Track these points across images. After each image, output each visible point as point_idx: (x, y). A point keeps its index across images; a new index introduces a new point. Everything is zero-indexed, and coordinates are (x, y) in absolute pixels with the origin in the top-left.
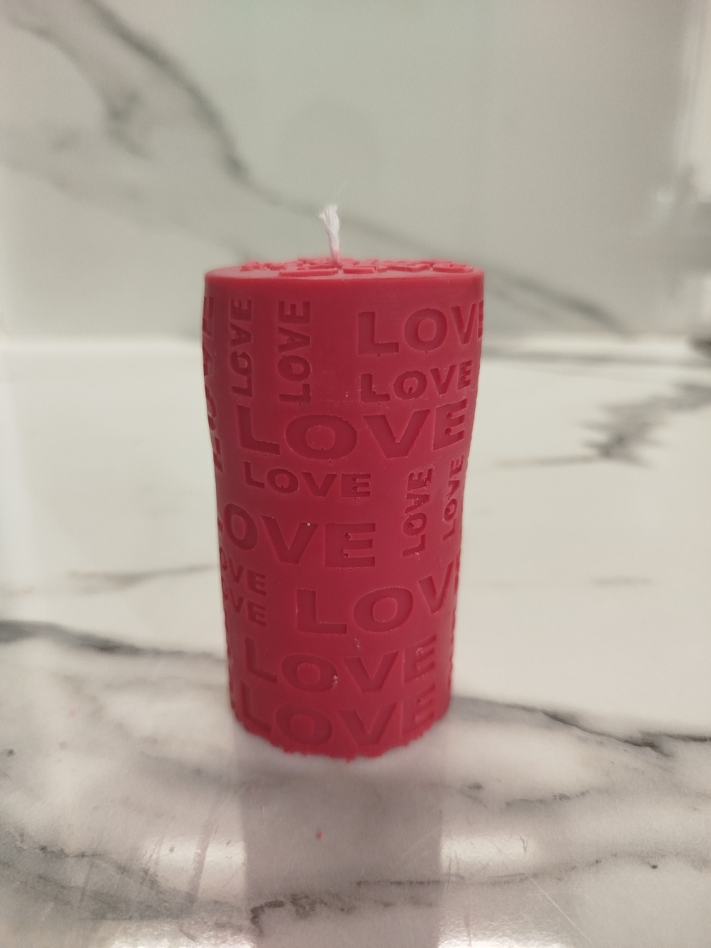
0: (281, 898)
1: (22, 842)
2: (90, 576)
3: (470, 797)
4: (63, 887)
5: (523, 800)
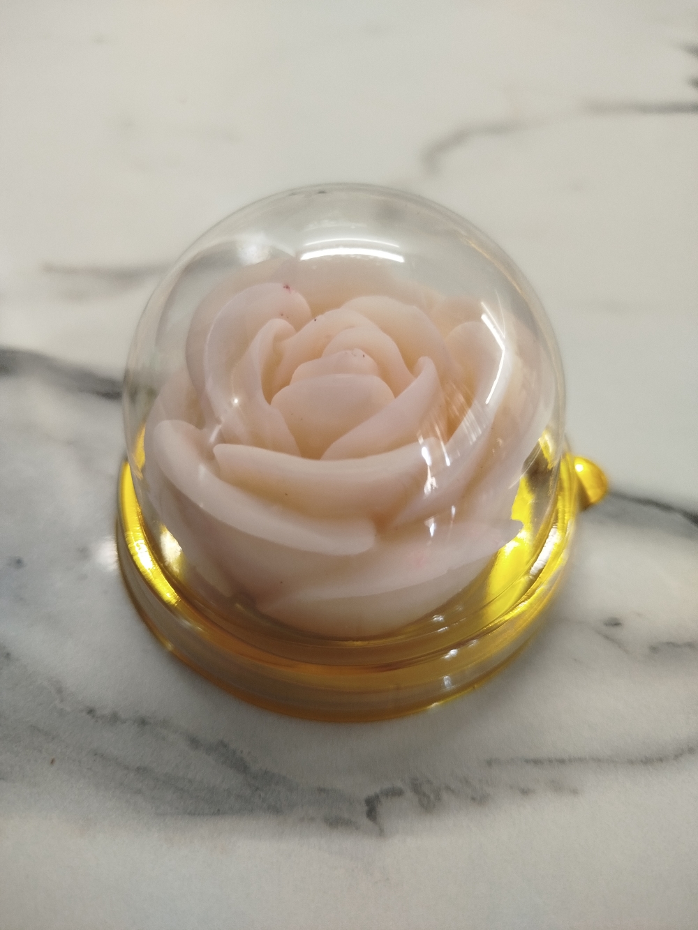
0: (399, 784)
1: (62, 701)
2: (70, 271)
3: (607, 637)
4: (127, 768)
5: (668, 644)
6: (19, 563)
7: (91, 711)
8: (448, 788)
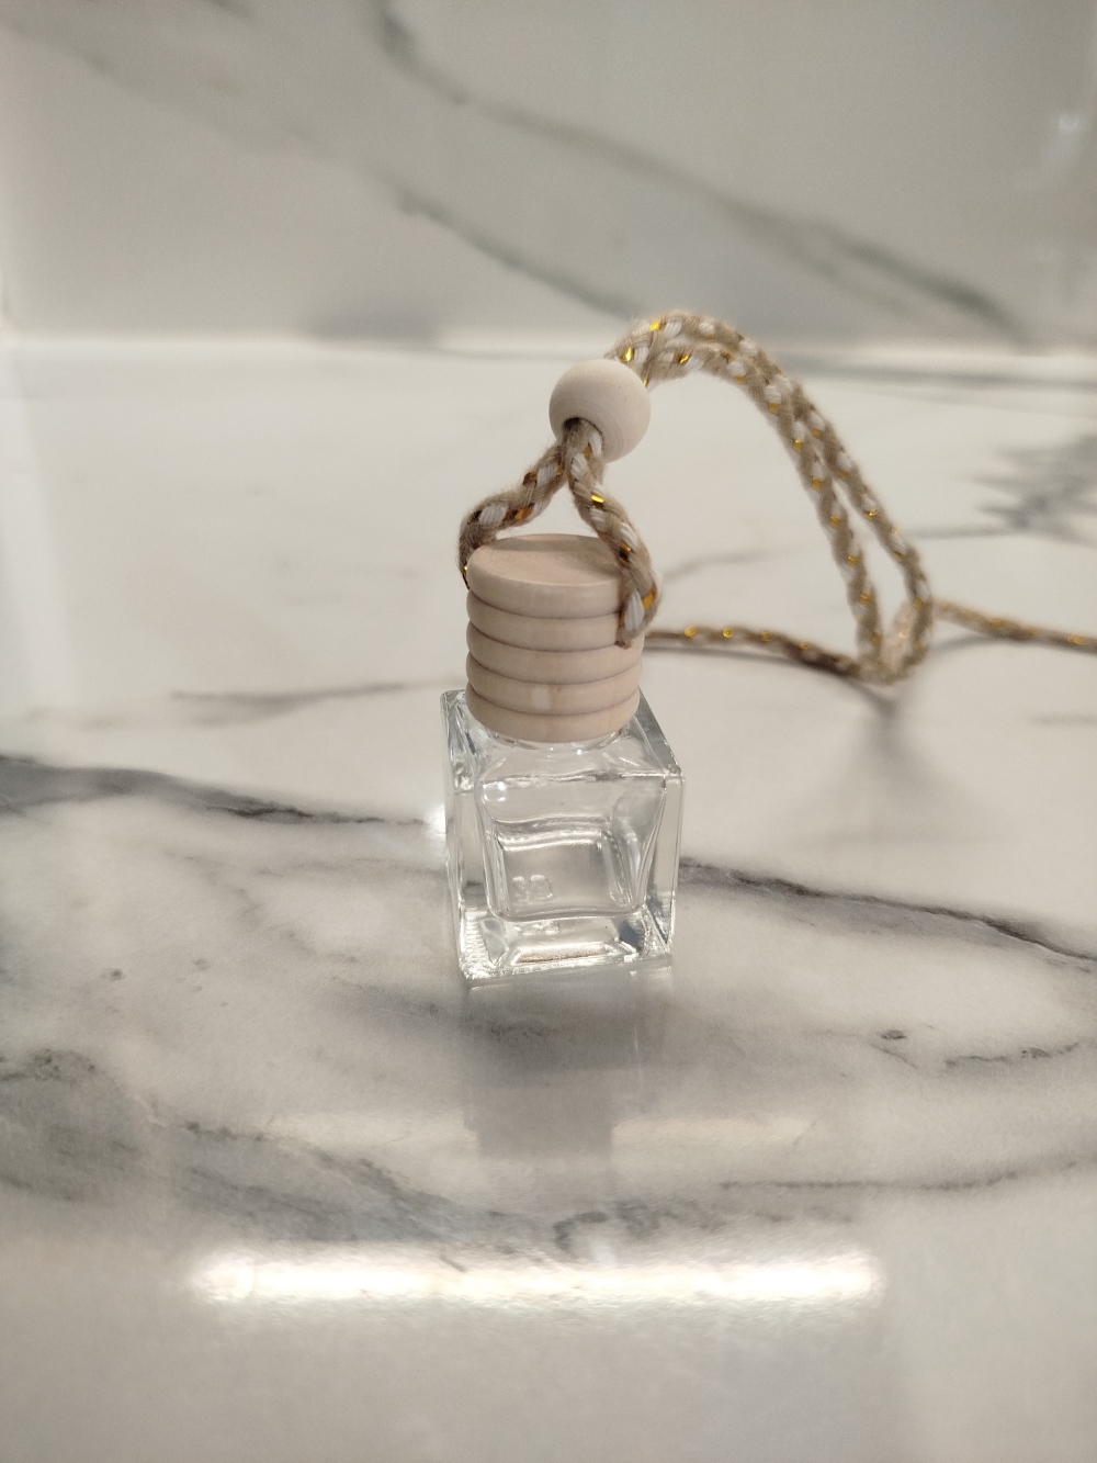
0: (602, 1209)
1: (156, 1115)
2: (206, 698)
3: (886, 1051)
4: (235, 1188)
5: (973, 1058)
6: (117, 974)
7: (193, 1127)
8: (668, 1214)
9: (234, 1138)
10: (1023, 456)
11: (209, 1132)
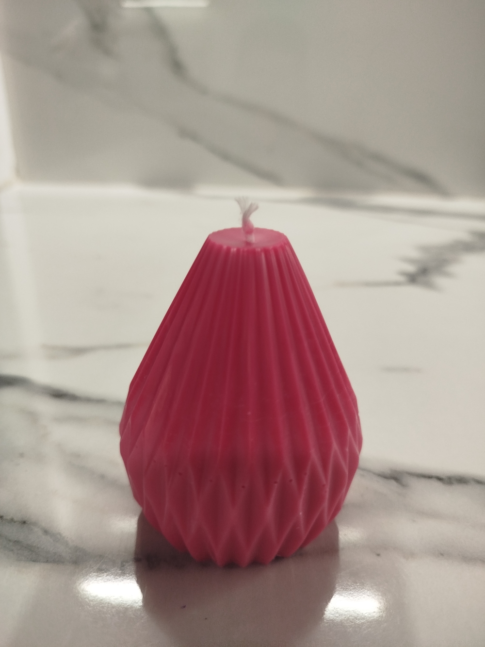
0: (141, 556)
2: (55, 348)
4: (10, 541)
7: (1, 517)
8: (164, 560)
9: (15, 522)
10: (425, 249)
11: (6, 519)
